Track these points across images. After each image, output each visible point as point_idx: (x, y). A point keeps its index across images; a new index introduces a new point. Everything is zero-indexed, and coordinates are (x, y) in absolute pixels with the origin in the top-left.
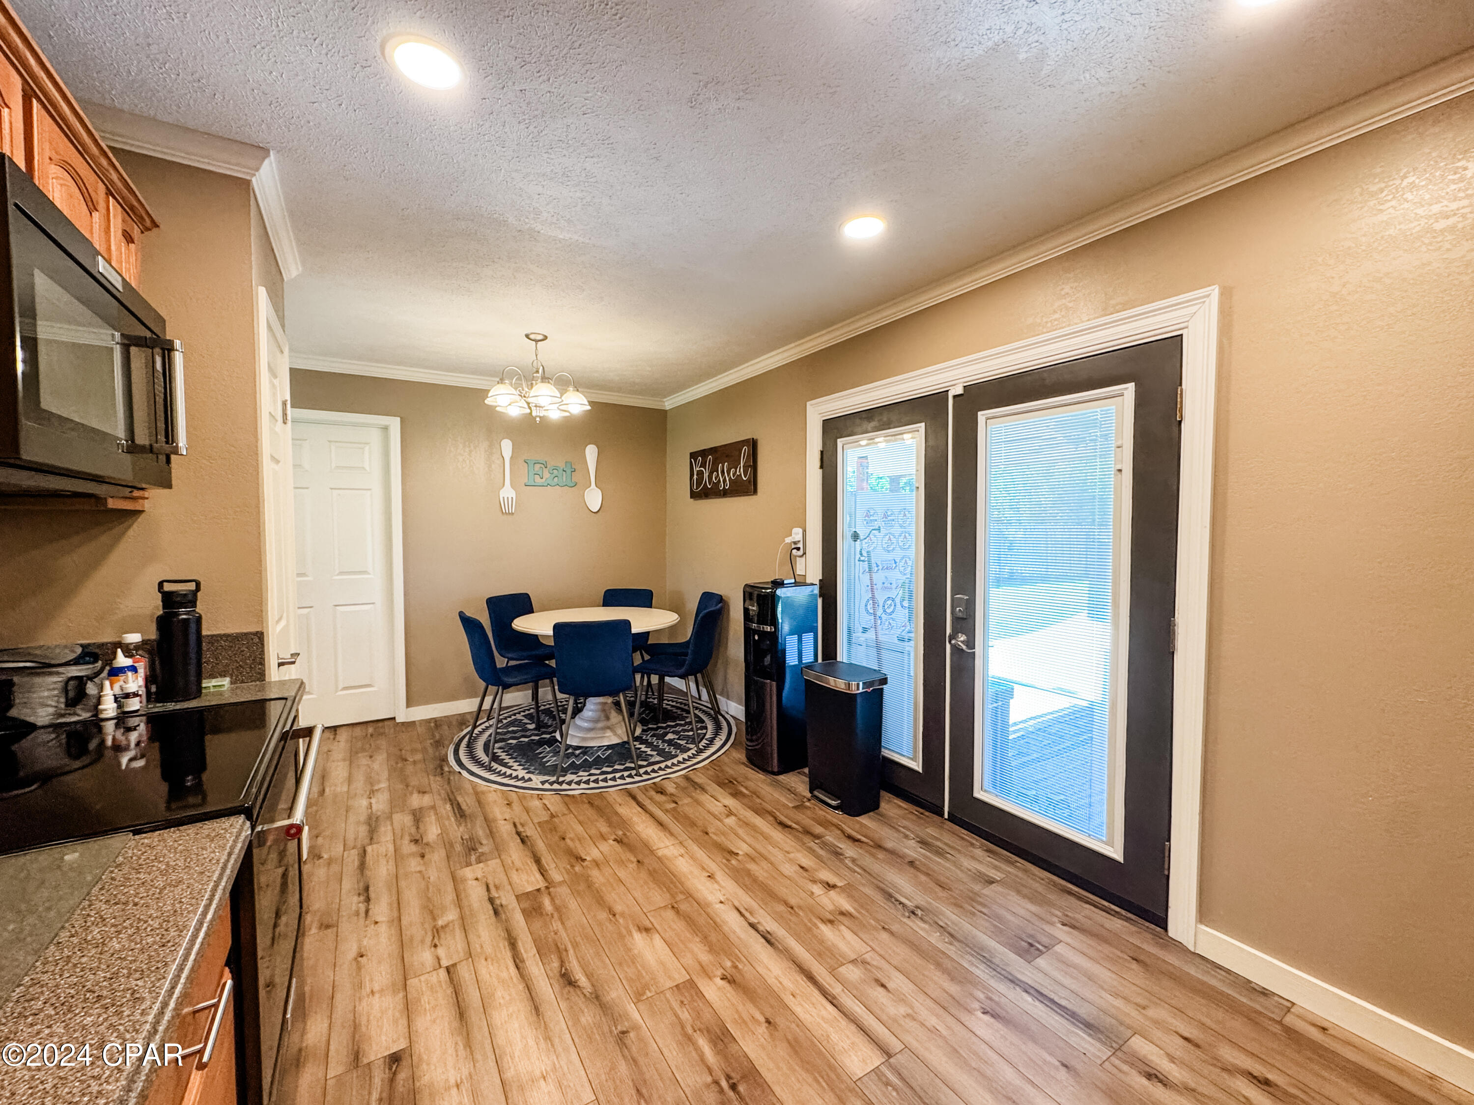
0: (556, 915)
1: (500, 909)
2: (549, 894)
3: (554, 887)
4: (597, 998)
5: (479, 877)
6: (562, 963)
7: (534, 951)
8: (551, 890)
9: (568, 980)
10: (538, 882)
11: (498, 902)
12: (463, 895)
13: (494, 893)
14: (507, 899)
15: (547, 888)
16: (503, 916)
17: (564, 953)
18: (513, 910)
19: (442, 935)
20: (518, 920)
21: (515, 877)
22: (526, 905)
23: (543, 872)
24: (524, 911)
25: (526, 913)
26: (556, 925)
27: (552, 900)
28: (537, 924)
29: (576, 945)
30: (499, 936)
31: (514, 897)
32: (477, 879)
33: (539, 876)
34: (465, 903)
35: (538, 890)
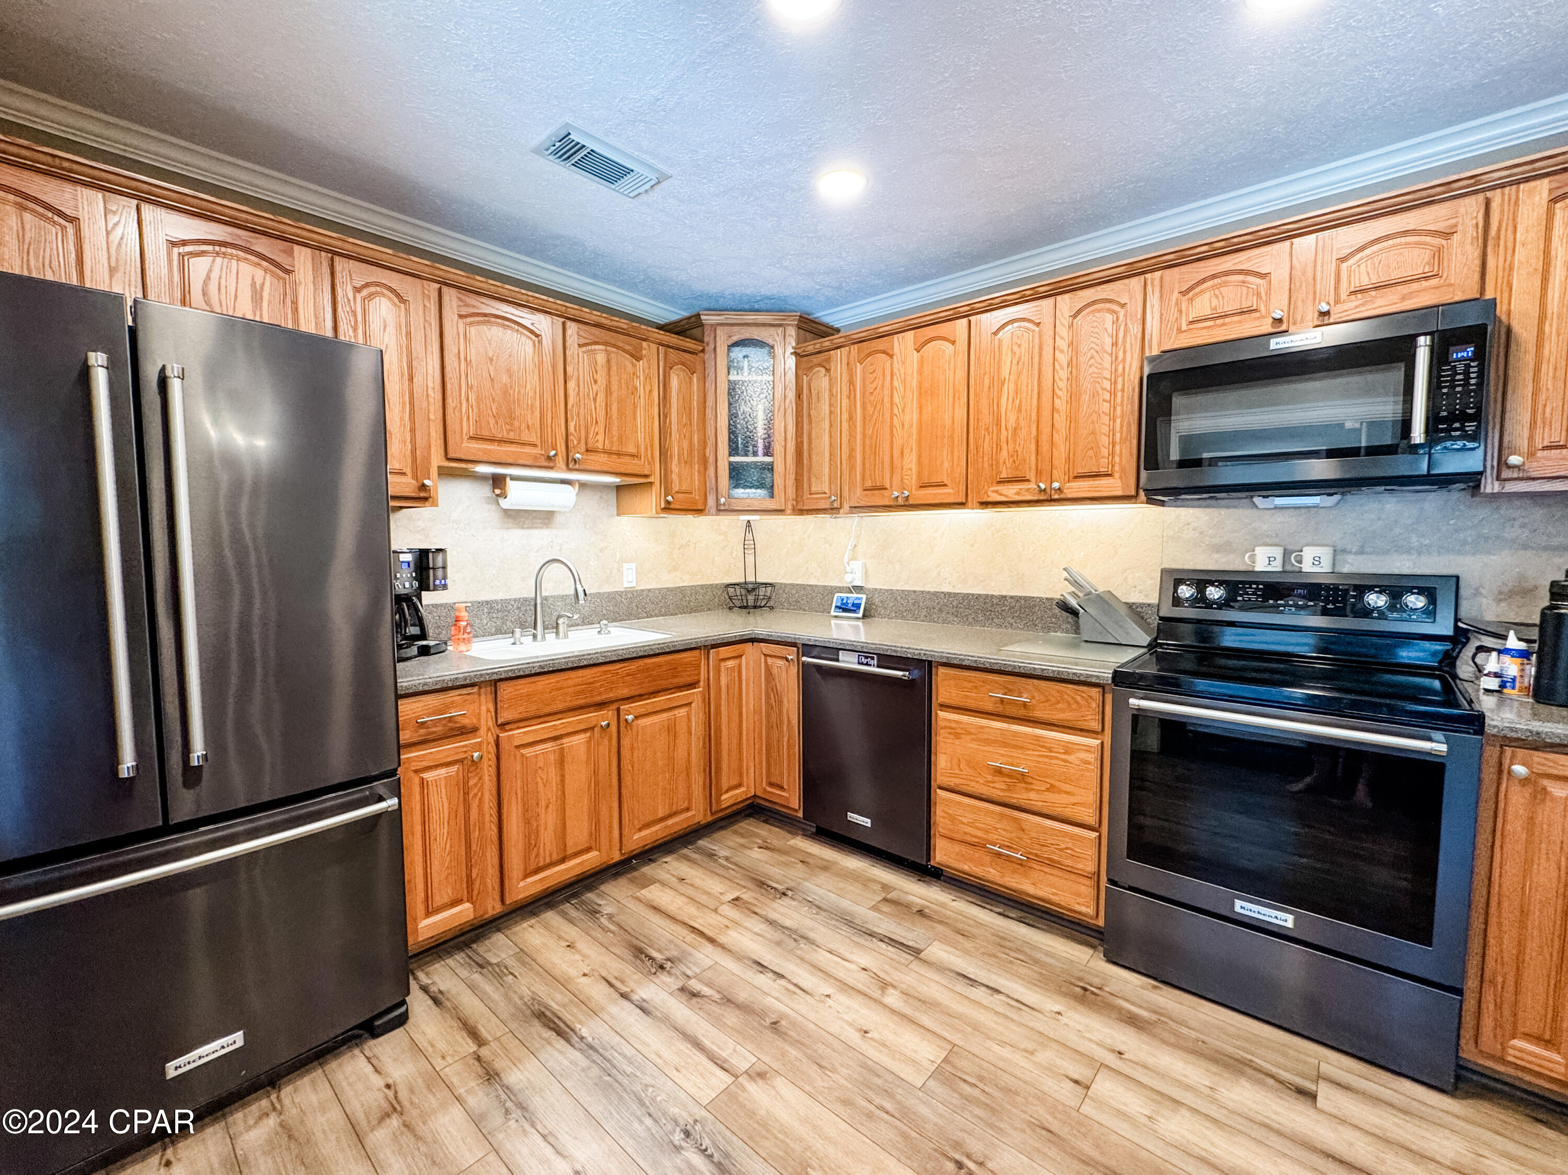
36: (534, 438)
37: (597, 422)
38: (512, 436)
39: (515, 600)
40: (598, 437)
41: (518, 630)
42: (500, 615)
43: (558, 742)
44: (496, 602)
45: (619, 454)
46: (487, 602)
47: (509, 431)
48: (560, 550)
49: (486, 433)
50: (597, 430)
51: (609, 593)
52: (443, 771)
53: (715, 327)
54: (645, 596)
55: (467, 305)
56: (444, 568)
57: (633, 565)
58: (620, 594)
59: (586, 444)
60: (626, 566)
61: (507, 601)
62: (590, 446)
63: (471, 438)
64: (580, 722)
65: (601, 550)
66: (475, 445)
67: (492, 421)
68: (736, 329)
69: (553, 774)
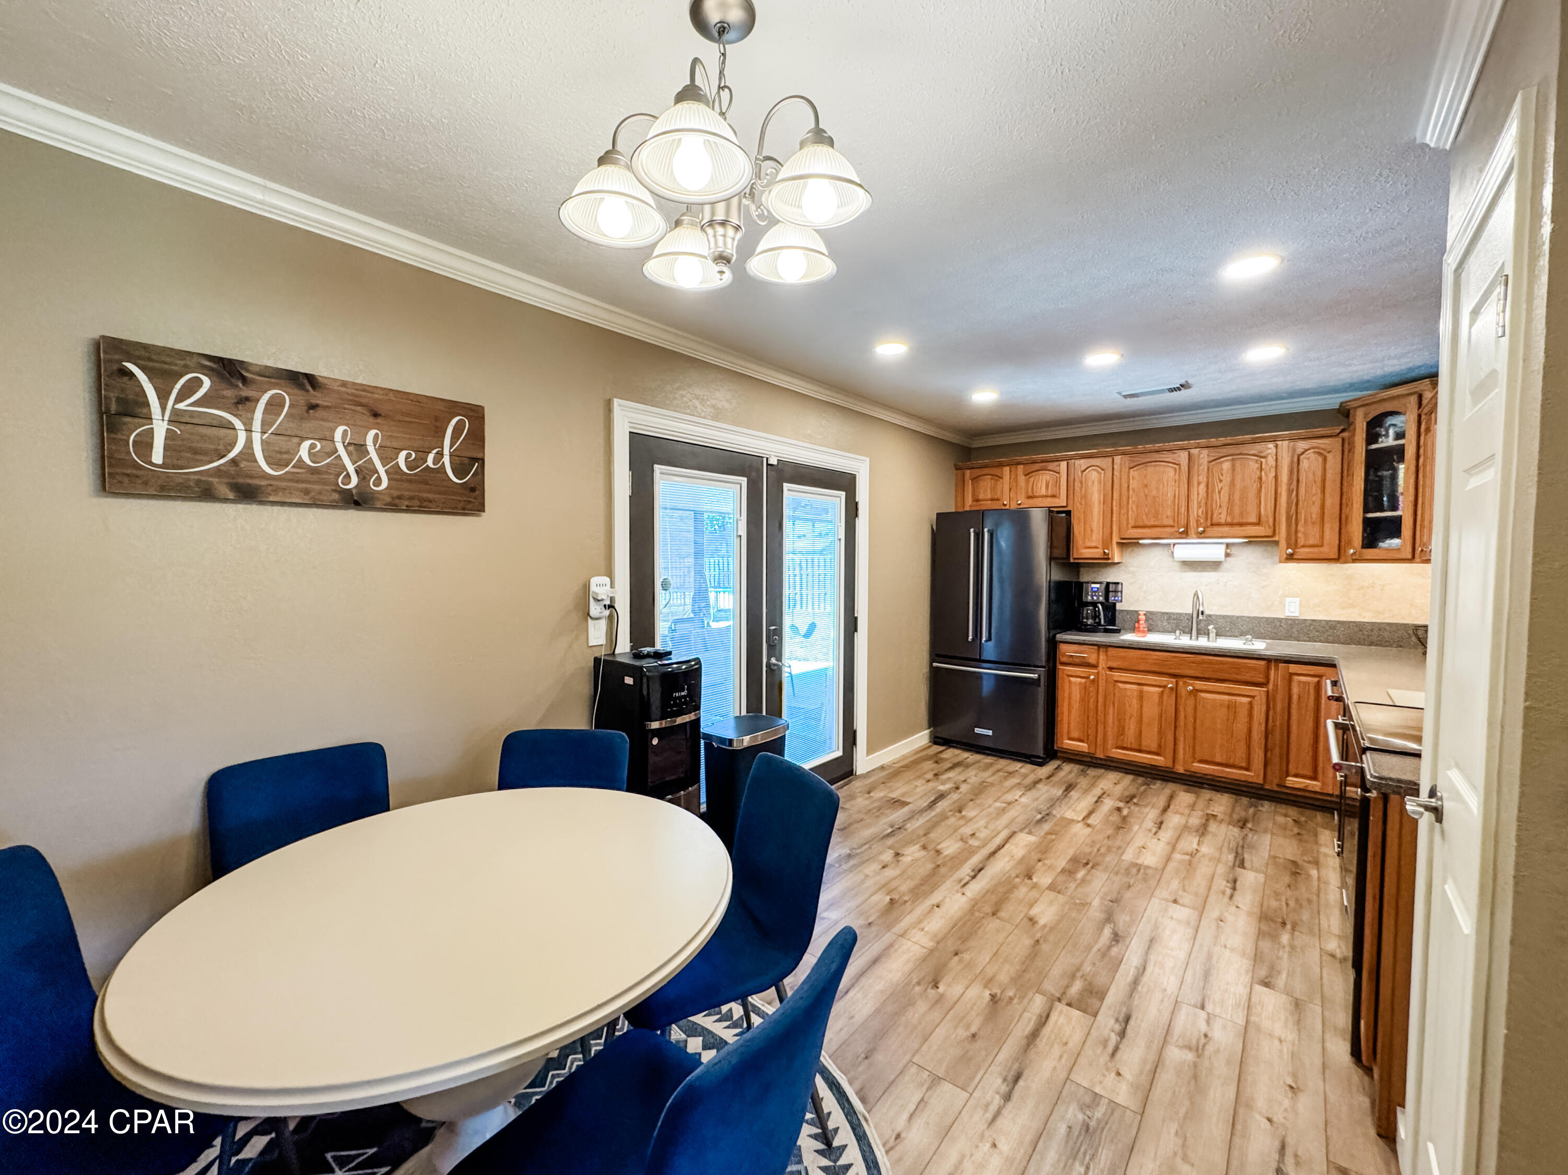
0: (1079, 974)
1: (1121, 1019)
2: (1064, 993)
3: (1052, 995)
4: (1109, 918)
5: (1113, 1075)
6: (1110, 947)
7: (1122, 966)
8: (1058, 995)
9: (1116, 938)
10: (1061, 1012)
11: (1118, 1027)
12: (1148, 1067)
13: (1114, 1038)
14: (1106, 1022)
15: (1059, 1000)
16: (1124, 1010)
17: (1102, 950)
18: (1109, 1008)
19: (1194, 1042)
20: (1114, 996)
21: (1076, 1038)
22: (1095, 1002)
23: (1044, 1020)
24: (1102, 999)
25: (1101, 995)
26: (1087, 968)
27: (1068, 987)
28: (1101, 980)
29: (1089, 948)
30: (1140, 997)
31: (1099, 1017)
32: (1119, 1074)
33: (1053, 1017)
34: (1152, 1057)
35: (1069, 1005)
36: (1171, 523)
37: (1220, 506)
38: (1156, 523)
39: (1186, 614)
40: (1221, 516)
41: (1178, 632)
42: (1175, 622)
43: (1140, 687)
44: (1173, 614)
45: (1241, 524)
46: (1167, 613)
47: (1154, 521)
48: (1225, 586)
49: (1140, 524)
50: (1220, 511)
51: (1267, 618)
52: (1079, 680)
53: (1356, 408)
54: (1308, 624)
55: (1133, 462)
56: (1121, 592)
57: (1297, 600)
58: (1280, 620)
59: (1212, 520)
60: (1288, 600)
61: (1180, 614)
62: (1215, 521)
63: (1133, 527)
64: (1155, 680)
65: (1263, 587)
66: (1135, 530)
67: (1144, 517)
68: (1372, 407)
69: (1135, 702)
